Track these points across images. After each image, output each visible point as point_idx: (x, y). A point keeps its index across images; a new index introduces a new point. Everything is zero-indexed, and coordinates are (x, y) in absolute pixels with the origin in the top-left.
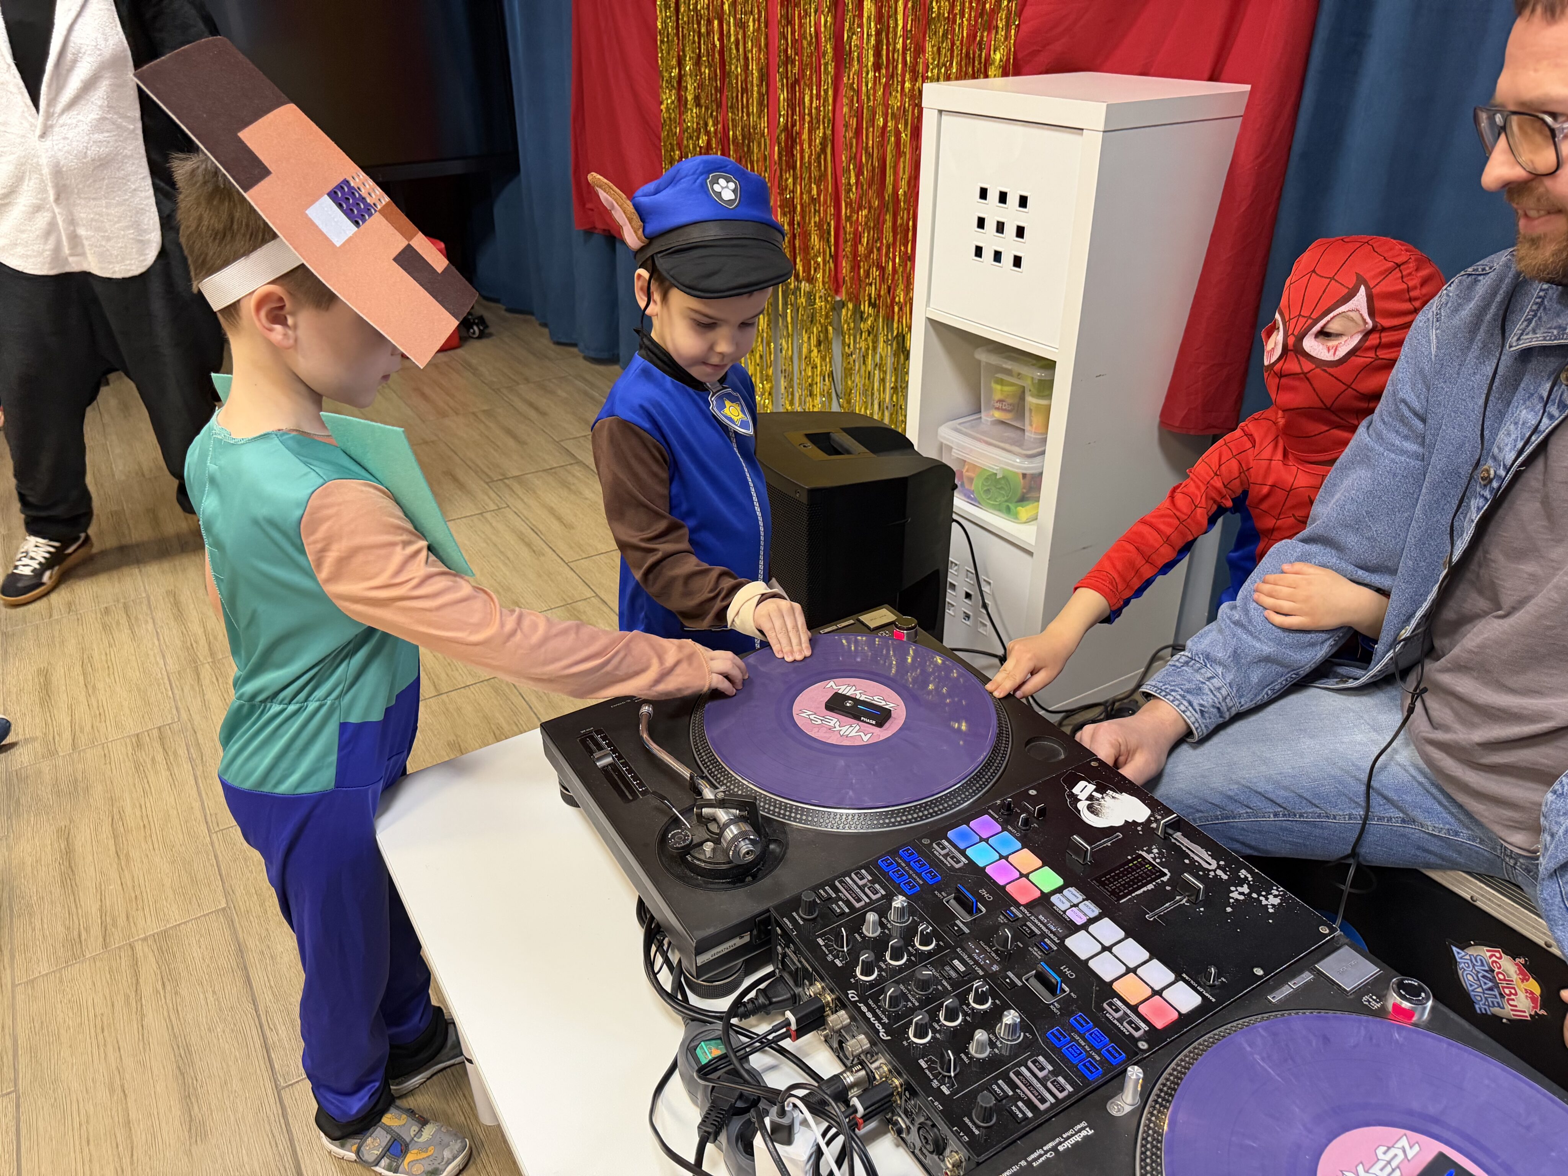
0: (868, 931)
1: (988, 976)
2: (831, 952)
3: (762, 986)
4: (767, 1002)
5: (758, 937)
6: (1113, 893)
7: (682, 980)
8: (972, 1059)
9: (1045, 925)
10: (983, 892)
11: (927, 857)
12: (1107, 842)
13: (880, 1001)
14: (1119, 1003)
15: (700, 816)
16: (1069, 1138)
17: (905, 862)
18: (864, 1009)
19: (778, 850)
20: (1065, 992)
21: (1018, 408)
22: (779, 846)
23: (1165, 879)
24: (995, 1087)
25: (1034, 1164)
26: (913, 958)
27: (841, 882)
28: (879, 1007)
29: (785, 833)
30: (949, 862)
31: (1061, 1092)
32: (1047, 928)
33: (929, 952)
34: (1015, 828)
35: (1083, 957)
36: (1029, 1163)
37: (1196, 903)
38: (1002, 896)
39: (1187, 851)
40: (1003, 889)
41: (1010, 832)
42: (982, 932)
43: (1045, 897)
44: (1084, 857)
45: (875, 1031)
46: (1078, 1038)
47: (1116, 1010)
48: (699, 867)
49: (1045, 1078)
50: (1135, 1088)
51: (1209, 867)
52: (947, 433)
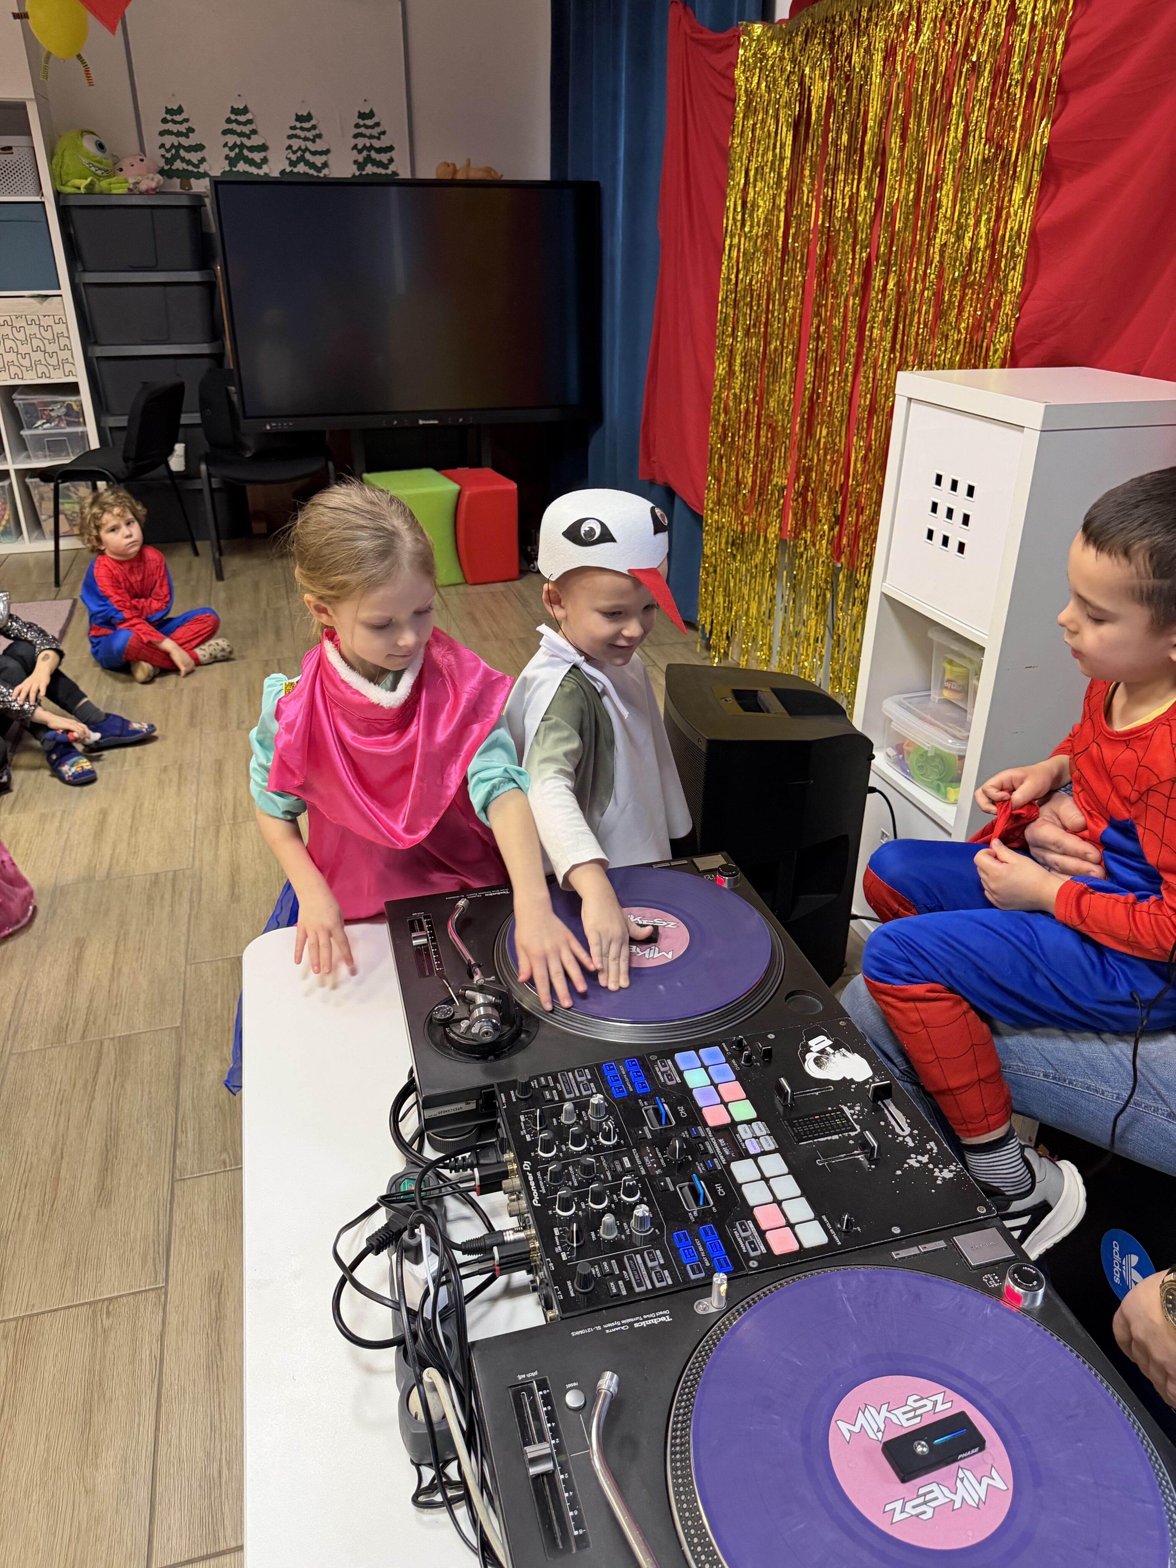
0: (565, 1119)
1: (648, 1177)
2: (526, 1128)
5: (484, 1107)
6: (797, 1135)
8: (598, 1238)
9: (721, 1148)
10: (681, 1109)
11: (647, 1071)
12: (814, 1092)
13: (546, 1175)
14: (751, 1225)
15: (465, 996)
16: (648, 1319)
17: (626, 1071)
18: (531, 1178)
19: (526, 1041)
20: (709, 1204)
22: (528, 1036)
23: (853, 1134)
24: (605, 1264)
25: (607, 1331)
26: (591, 1147)
27: (563, 1075)
28: (543, 1180)
29: (538, 1028)
30: (664, 1078)
31: (659, 1282)
32: (723, 1151)
33: (608, 1146)
34: (738, 1063)
35: (740, 1180)
36: (604, 1329)
37: (871, 1160)
38: (695, 1116)
39: (888, 1115)
40: (700, 1110)
41: (731, 1066)
42: (661, 1141)
43: (734, 1124)
44: (785, 1099)
45: (531, 1198)
46: (699, 1244)
47: (744, 1231)
48: (453, 1039)
49: (653, 1268)
50: (719, 1292)
51: (901, 1133)
52: (891, 706)
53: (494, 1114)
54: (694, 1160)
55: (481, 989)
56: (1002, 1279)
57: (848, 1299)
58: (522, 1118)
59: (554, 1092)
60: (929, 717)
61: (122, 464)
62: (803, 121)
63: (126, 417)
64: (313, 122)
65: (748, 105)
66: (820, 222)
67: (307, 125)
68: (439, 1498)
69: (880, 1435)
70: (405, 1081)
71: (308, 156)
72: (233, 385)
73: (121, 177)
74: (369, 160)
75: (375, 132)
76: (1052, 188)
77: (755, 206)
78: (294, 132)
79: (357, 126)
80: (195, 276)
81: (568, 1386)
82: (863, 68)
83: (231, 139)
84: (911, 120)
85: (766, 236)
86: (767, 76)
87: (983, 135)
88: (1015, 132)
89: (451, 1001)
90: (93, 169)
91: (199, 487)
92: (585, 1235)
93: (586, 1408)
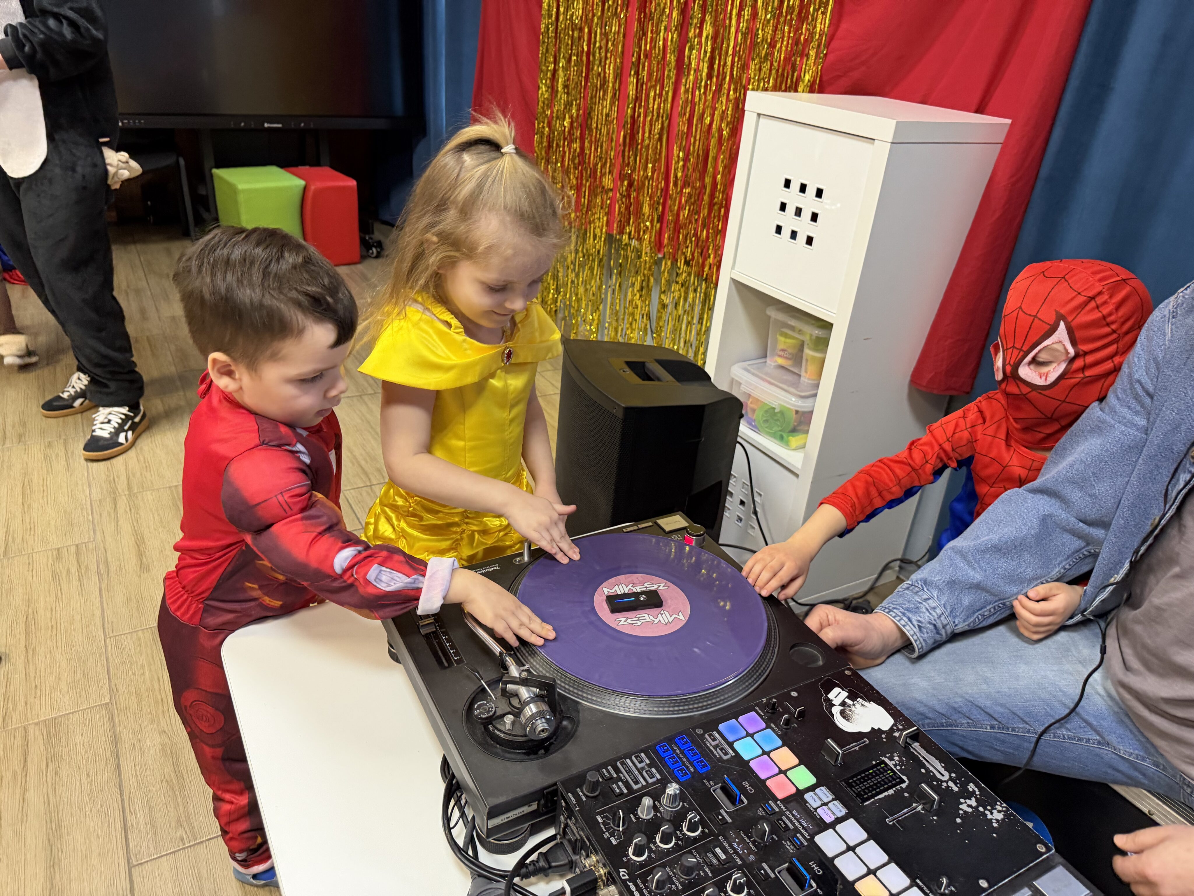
0: (642, 813)
1: (746, 867)
2: (608, 830)
3: (544, 849)
4: (547, 866)
5: (545, 806)
6: (859, 795)
7: (475, 834)
9: (798, 820)
10: (746, 784)
11: (699, 746)
12: (855, 747)
13: (647, 881)
15: (504, 691)
17: (680, 749)
18: (633, 888)
19: (570, 726)
20: (812, 887)
21: (797, 357)
22: (570, 723)
23: (904, 785)
26: (680, 842)
27: (623, 763)
28: (647, 888)
29: (578, 711)
30: (718, 753)
32: (801, 824)
33: (695, 838)
34: (780, 727)
35: (830, 855)
38: (762, 791)
39: (924, 761)
40: (763, 782)
41: (774, 731)
42: (742, 822)
43: (800, 794)
44: (837, 759)
48: (497, 735)
51: (943, 779)
52: (738, 372)
54: (780, 839)
55: (524, 682)
58: (599, 818)
59: (620, 783)
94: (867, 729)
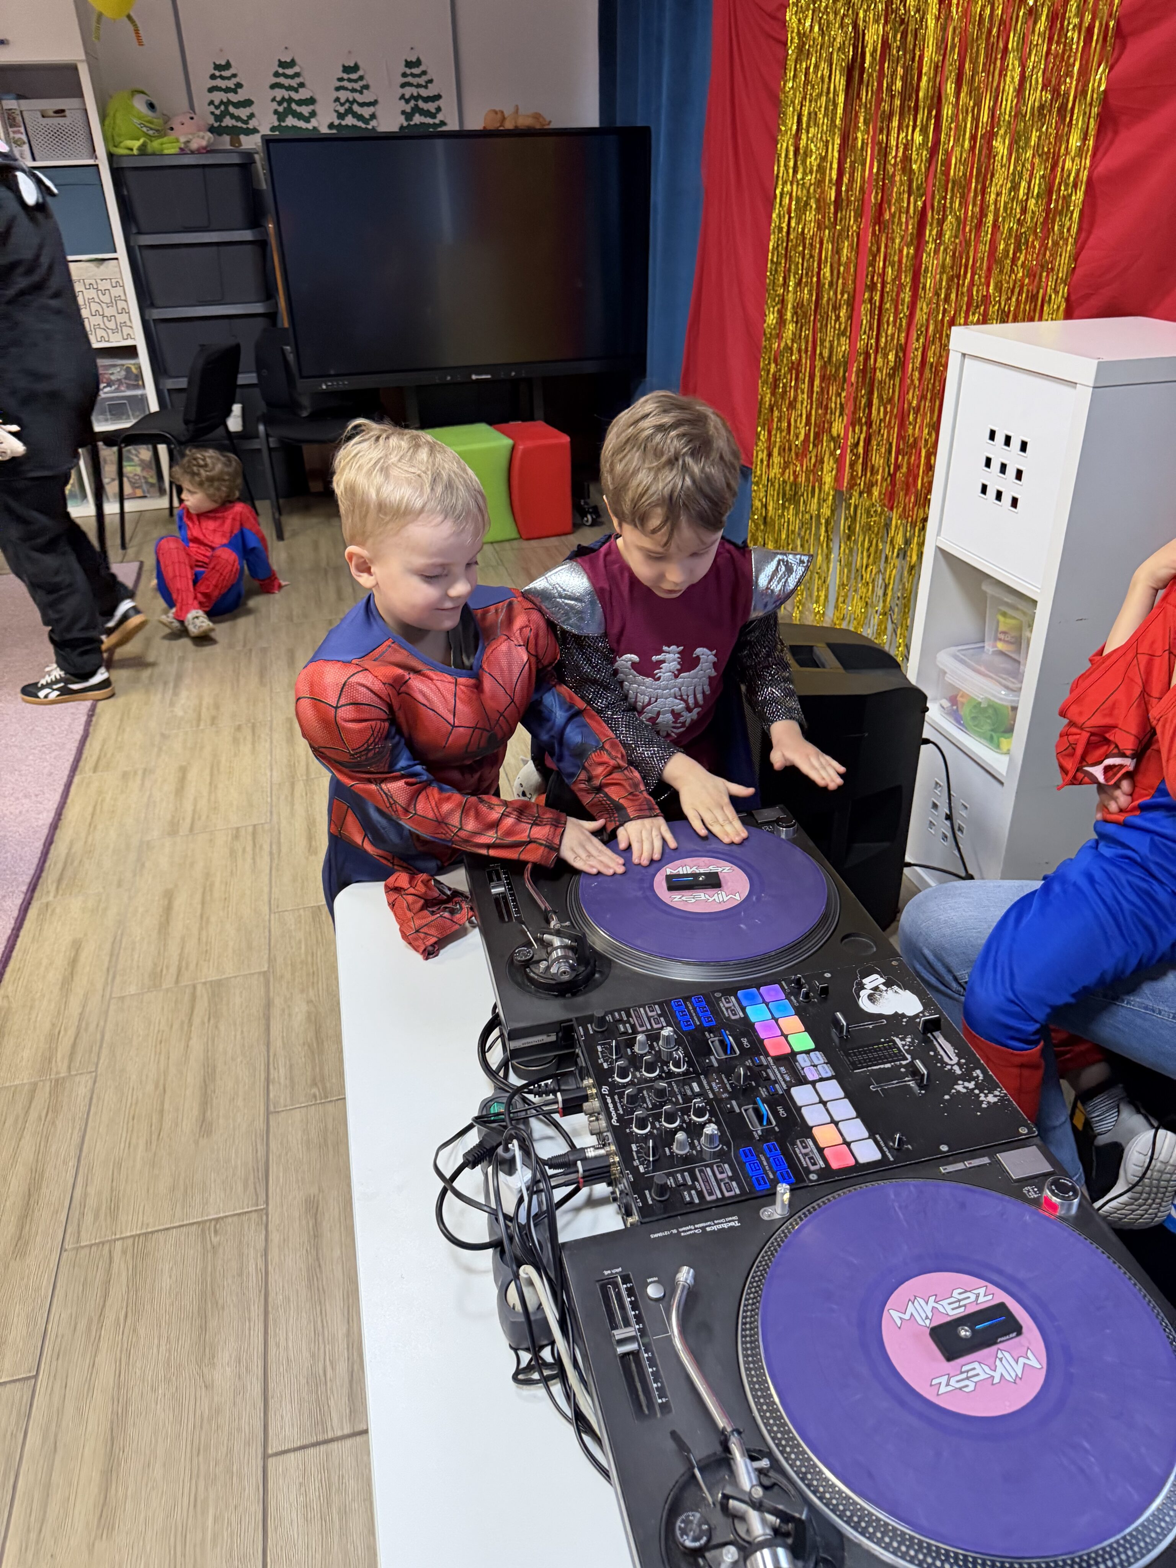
0: (637, 1048)
1: (715, 1100)
2: (603, 1057)
5: (563, 1039)
6: (852, 1063)
8: (672, 1153)
10: (745, 1041)
11: (712, 1006)
12: (868, 1025)
13: (622, 1097)
14: (811, 1143)
15: (542, 940)
16: (719, 1223)
17: (693, 1007)
18: (609, 1100)
20: (771, 1124)
22: (601, 976)
23: (904, 1063)
24: (679, 1176)
25: (683, 1234)
26: (663, 1075)
27: (635, 1011)
28: (621, 1102)
29: (610, 967)
30: (728, 1014)
31: (728, 1192)
32: (783, 1077)
33: (679, 1073)
34: (797, 999)
35: (799, 1103)
36: (679, 1233)
37: (921, 1086)
38: (757, 1047)
39: (937, 1046)
40: (761, 1041)
41: (790, 1001)
42: (727, 1068)
43: (794, 1054)
44: (841, 1032)
45: (609, 1117)
46: (763, 1159)
47: (805, 1147)
48: (533, 978)
49: (722, 1180)
50: (783, 1201)
51: (950, 1062)
52: (945, 659)
53: (573, 1046)
54: (758, 1085)
55: (558, 933)
56: (1041, 1190)
57: (900, 1207)
58: (599, 1048)
59: (628, 1025)
60: (982, 669)
61: (183, 426)
62: (857, 65)
63: (185, 380)
64: (360, 73)
65: (800, 48)
66: (875, 170)
67: (354, 76)
68: (536, 1376)
69: (928, 1322)
70: (489, 1016)
71: (355, 108)
72: (287, 345)
73: (172, 136)
74: (416, 109)
75: (422, 81)
76: (1110, 135)
77: (807, 153)
78: (342, 84)
79: (404, 75)
80: (247, 235)
81: (649, 1280)
82: (918, 11)
83: (279, 93)
84: (967, 66)
85: (820, 183)
86: (821, 18)
87: (1040, 80)
88: (1072, 78)
89: (529, 944)
90: (144, 129)
91: (258, 447)
92: (660, 1151)
93: (665, 1298)
94: (888, 1011)
